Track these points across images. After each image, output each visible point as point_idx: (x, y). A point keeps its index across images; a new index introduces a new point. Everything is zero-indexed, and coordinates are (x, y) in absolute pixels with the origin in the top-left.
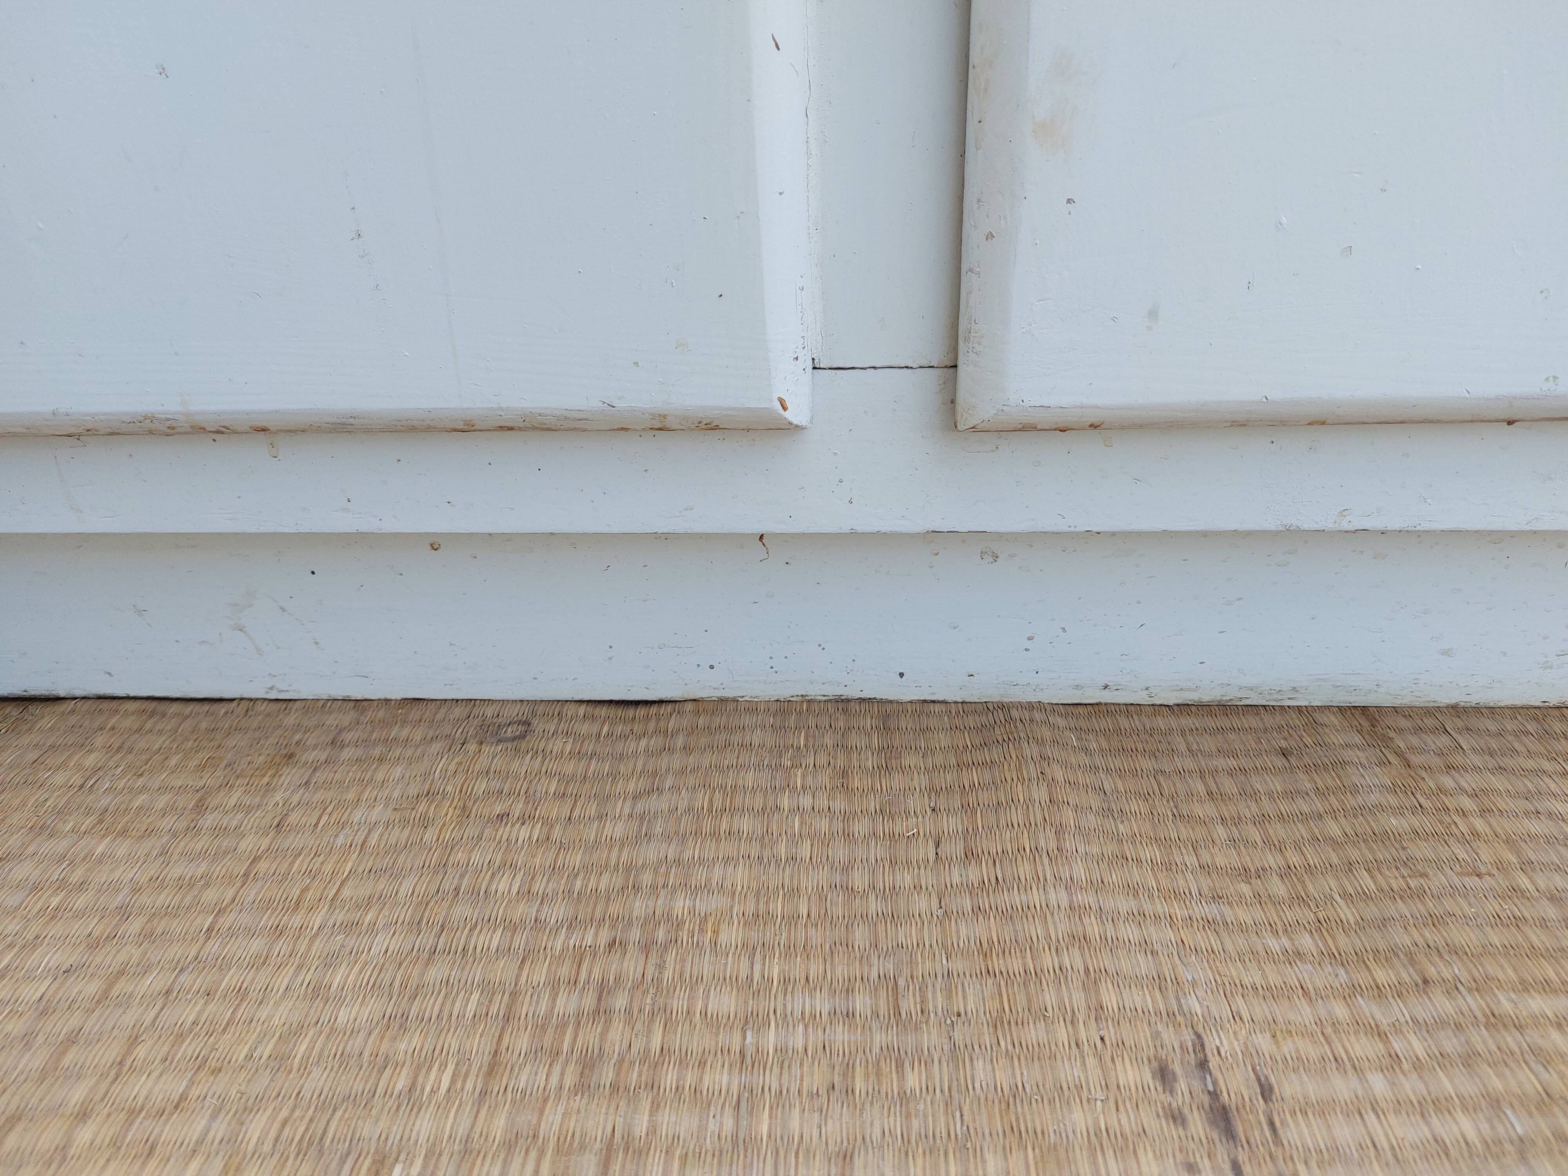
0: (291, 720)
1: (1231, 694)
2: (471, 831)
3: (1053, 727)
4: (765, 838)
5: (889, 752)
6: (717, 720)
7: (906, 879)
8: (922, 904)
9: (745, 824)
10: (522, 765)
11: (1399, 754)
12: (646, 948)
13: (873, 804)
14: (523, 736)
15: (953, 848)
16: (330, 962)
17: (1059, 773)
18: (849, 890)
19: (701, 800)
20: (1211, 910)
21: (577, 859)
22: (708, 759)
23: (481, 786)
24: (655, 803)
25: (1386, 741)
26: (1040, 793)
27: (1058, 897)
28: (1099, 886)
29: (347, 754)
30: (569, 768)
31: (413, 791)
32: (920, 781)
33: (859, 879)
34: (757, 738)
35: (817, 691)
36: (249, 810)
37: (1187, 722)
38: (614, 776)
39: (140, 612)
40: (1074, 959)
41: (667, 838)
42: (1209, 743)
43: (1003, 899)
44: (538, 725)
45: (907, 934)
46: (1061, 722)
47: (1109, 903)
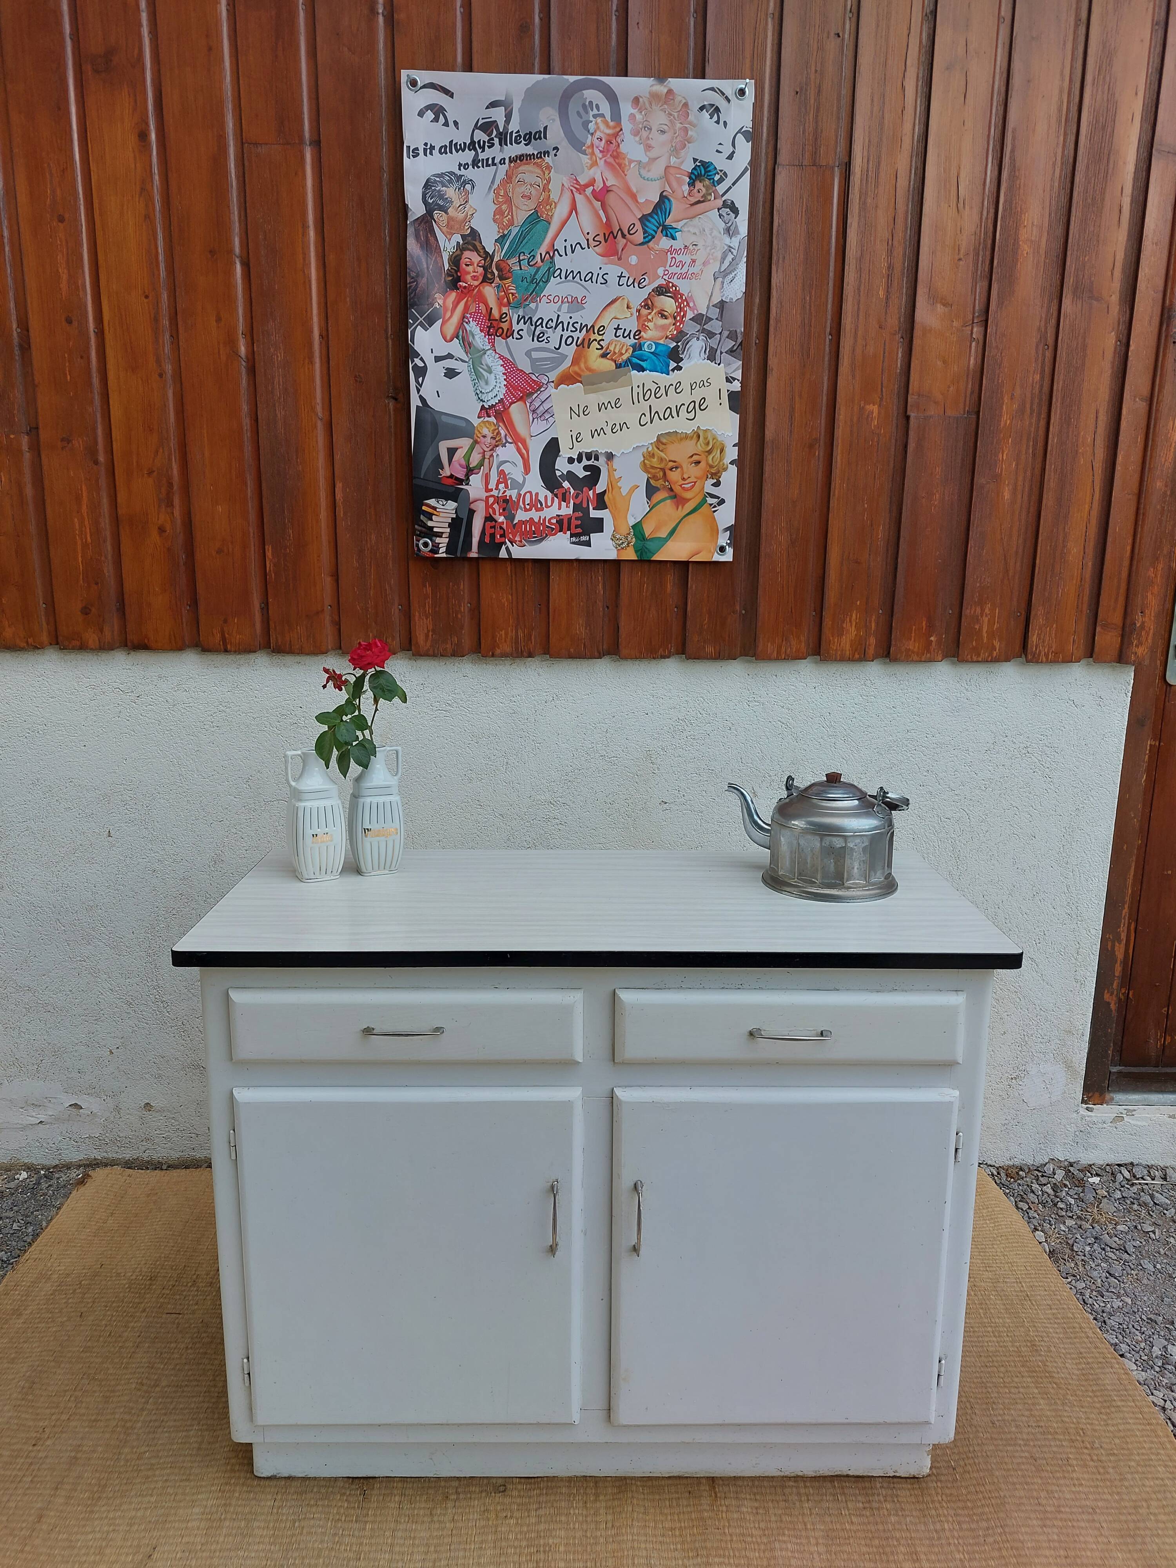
0: (443, 1484)
1: (681, 1474)
2: (500, 1522)
3: (637, 1486)
4: (568, 1523)
5: (597, 1495)
6: (554, 1484)
7: (599, 1533)
8: (602, 1540)
9: (563, 1518)
10: (507, 1500)
11: (715, 1493)
12: (544, 1552)
13: (592, 1512)
14: (505, 1491)
15: (610, 1525)
16: (479, 1557)
17: (635, 1502)
18: (587, 1537)
19: (552, 1511)
20: (661, 1539)
21: (525, 1529)
22: (552, 1498)
23: (499, 1508)
24: (541, 1512)
25: (714, 1488)
26: (630, 1509)
27: (630, 1537)
28: (638, 1534)
29: (461, 1496)
30: (518, 1500)
31: (482, 1509)
32: (604, 1504)
33: (589, 1534)
34: (564, 1490)
35: (578, 1474)
36: (444, 1515)
37: (670, 1482)
38: (530, 1503)
39: (405, 1455)
40: (631, 1553)
41: (545, 1522)
42: (673, 1489)
43: (619, 1538)
44: (509, 1486)
45: (598, 1548)
46: (639, 1483)
47: (640, 1538)
